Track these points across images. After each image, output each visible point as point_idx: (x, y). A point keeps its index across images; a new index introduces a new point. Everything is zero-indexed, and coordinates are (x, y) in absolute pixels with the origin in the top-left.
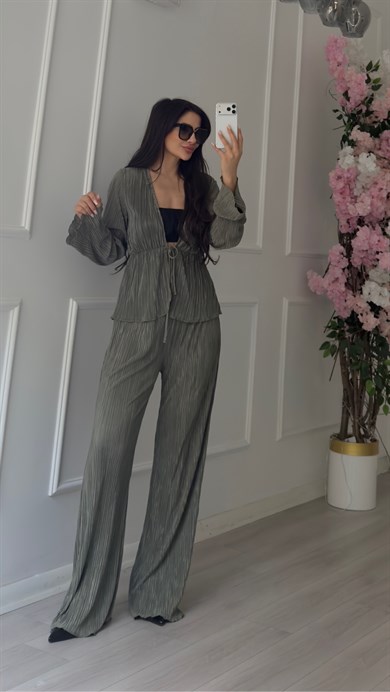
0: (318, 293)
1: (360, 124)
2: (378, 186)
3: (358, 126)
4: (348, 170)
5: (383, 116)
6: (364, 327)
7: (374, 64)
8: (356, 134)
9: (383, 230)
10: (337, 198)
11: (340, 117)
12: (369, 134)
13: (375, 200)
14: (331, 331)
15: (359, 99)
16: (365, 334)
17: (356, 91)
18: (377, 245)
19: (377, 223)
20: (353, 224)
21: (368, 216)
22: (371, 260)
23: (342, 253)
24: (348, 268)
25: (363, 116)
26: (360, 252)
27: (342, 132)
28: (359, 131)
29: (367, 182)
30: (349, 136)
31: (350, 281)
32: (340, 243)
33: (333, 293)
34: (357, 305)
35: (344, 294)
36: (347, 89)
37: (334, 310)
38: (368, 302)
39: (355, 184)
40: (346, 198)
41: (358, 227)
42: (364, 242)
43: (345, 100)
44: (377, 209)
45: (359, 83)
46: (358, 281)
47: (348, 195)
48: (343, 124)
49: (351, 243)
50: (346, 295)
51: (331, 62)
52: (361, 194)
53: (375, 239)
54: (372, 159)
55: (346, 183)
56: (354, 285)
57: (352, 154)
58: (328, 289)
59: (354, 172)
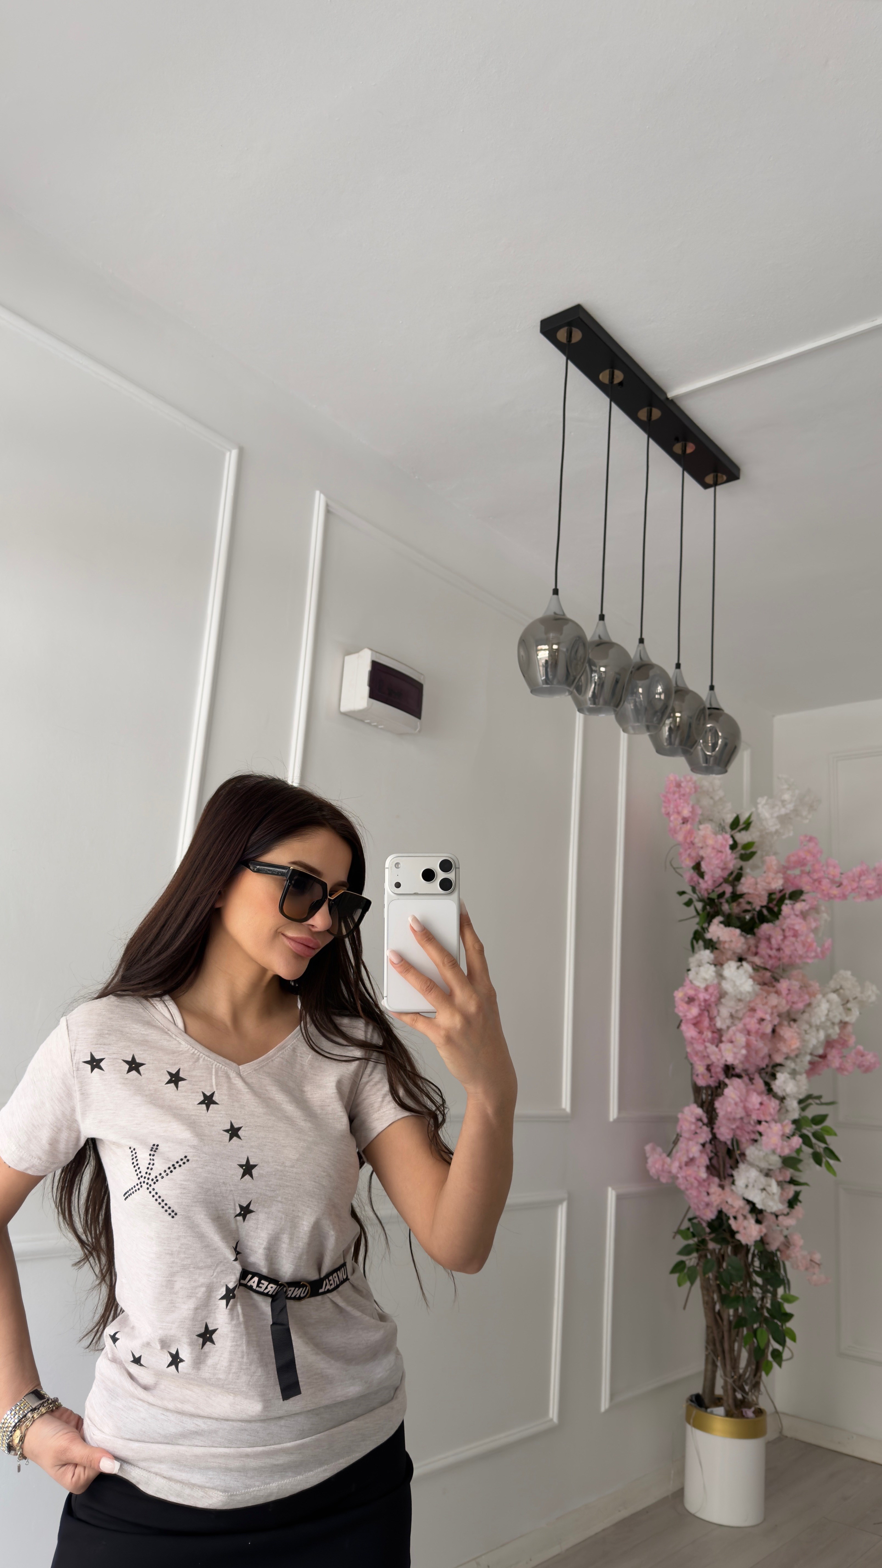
0: (664, 1180)
1: (723, 915)
2: (759, 1014)
3: (719, 919)
4: (706, 989)
5: (760, 902)
6: (741, 1239)
7: (742, 820)
8: (717, 930)
9: (767, 1084)
10: (689, 1032)
11: (689, 903)
12: (738, 931)
13: (752, 1038)
14: (686, 1241)
15: (719, 873)
16: (740, 1248)
17: (715, 862)
18: (758, 1109)
19: (756, 1072)
20: (716, 1073)
21: (742, 1063)
22: (748, 1133)
23: (700, 1120)
24: (710, 1142)
25: (727, 901)
26: (729, 1119)
27: (693, 925)
28: (722, 926)
29: (738, 1008)
30: (705, 932)
31: (714, 1161)
32: (696, 1102)
33: (687, 1180)
34: (727, 1202)
35: (706, 1184)
36: (700, 859)
37: (689, 1208)
38: (744, 1199)
39: (718, 1011)
40: (705, 1033)
41: (724, 1078)
42: (736, 1104)
43: (696, 877)
44: (757, 1052)
45: (720, 850)
46: (728, 1162)
47: (708, 1028)
48: (694, 913)
49: (713, 1104)
50: (709, 1184)
51: (672, 818)
52: (728, 1028)
53: (755, 1099)
54: (746, 971)
55: (703, 1008)
56: (721, 1169)
57: (711, 962)
58: (679, 1175)
59: (716, 992)
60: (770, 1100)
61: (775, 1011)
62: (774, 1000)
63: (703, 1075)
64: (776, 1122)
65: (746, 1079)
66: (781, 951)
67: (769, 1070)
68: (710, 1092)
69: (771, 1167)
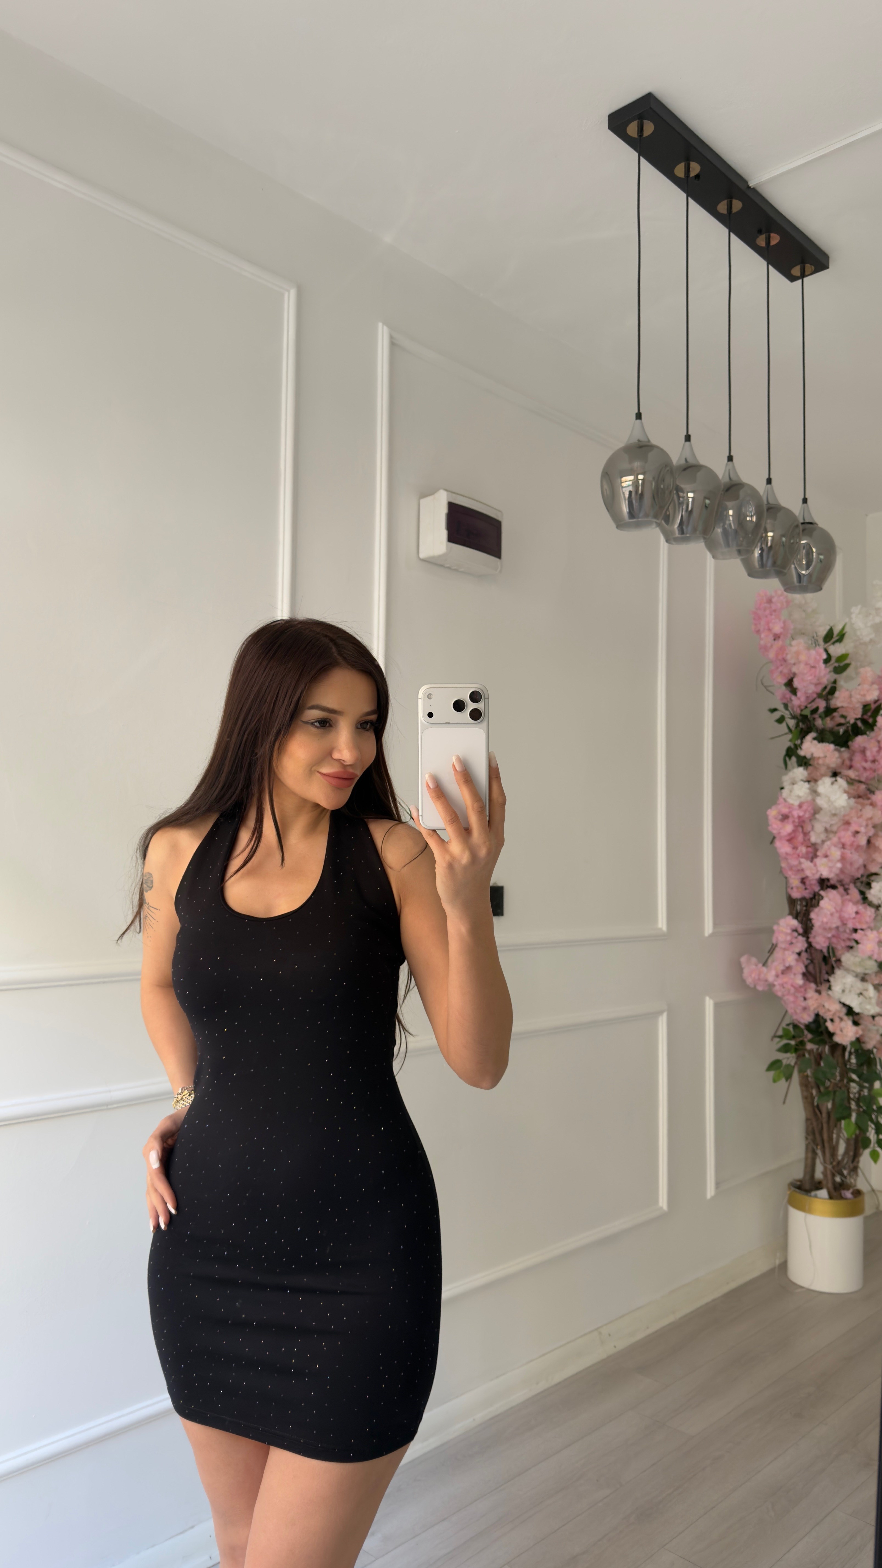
0: (760, 988)
1: (817, 731)
2: (854, 828)
3: (813, 735)
4: (800, 806)
5: (854, 714)
6: (837, 1039)
7: (836, 631)
8: (810, 747)
9: (862, 893)
10: (783, 848)
11: (781, 720)
12: (832, 745)
13: (847, 852)
14: (785, 1041)
15: (812, 689)
16: (836, 1048)
17: (808, 678)
18: (854, 918)
19: (851, 882)
20: (811, 885)
21: (837, 875)
22: (844, 940)
23: (796, 930)
24: (806, 951)
25: (820, 717)
26: (825, 929)
27: (786, 742)
28: (815, 742)
29: (833, 822)
30: (797, 749)
31: (811, 968)
32: (791, 913)
33: (784, 987)
34: (823, 1006)
35: (802, 990)
36: (792, 676)
37: (786, 1012)
38: (840, 1002)
39: (813, 826)
40: (800, 848)
41: (820, 890)
42: (832, 914)
43: (788, 694)
44: (851, 864)
45: (812, 665)
46: (824, 968)
47: (802, 844)
48: (787, 730)
49: (809, 915)
50: (806, 990)
51: (763, 636)
52: (823, 842)
53: (851, 909)
54: (840, 787)
55: (797, 824)
56: (818, 975)
57: (805, 779)
58: (776, 983)
59: (810, 809)
60: (865, 908)
61: (870, 822)
62: (868, 811)
63: (797, 888)
64: (872, 930)
65: (841, 889)
66: (877, 763)
67: (864, 879)
68: (804, 903)
69: (867, 972)
